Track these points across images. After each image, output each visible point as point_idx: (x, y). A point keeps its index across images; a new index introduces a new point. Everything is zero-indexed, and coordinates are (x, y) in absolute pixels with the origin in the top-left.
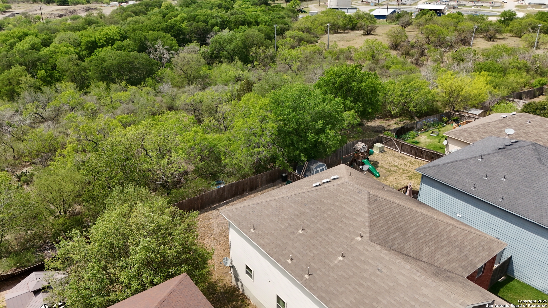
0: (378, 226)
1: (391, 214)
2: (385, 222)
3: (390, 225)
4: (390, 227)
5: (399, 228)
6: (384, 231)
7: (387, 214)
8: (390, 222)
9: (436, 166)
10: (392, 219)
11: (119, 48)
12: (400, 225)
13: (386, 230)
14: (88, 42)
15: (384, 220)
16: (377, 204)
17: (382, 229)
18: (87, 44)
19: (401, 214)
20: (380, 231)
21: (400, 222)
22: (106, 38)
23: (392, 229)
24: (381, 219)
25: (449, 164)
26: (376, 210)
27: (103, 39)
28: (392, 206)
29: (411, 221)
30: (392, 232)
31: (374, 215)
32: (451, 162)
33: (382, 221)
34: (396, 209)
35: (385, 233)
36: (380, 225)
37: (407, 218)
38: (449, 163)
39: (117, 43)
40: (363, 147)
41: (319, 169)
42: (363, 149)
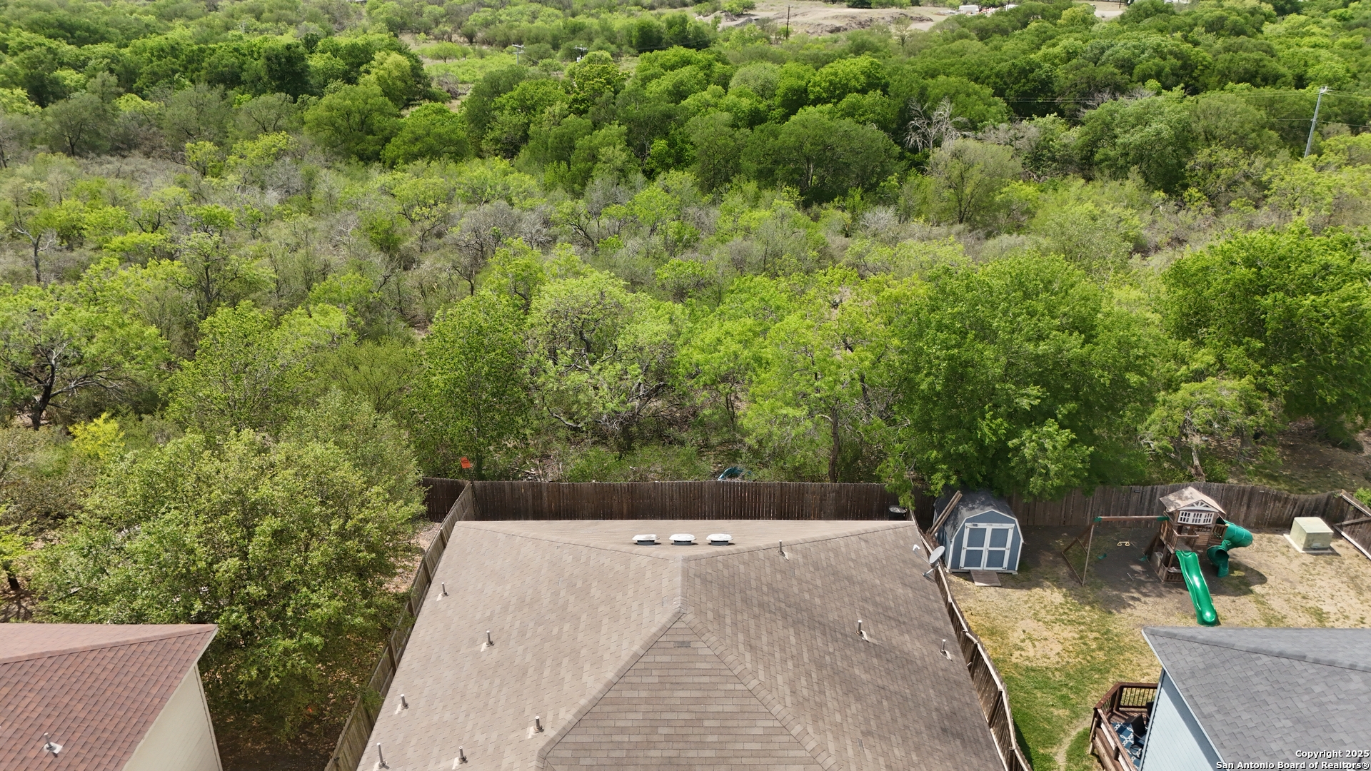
0: (611, 723)
1: (691, 707)
2: (647, 723)
3: (655, 738)
4: (650, 745)
5: (683, 762)
6: (619, 746)
7: (678, 702)
8: (663, 730)
9: (1215, 644)
10: (682, 723)
11: (850, 112)
12: (692, 754)
13: (626, 746)
14: (790, 89)
15: (651, 716)
16: (675, 659)
17: (616, 738)
18: (786, 94)
19: (730, 723)
20: (604, 739)
21: (702, 745)
22: (831, 82)
23: (653, 753)
24: (643, 708)
25: (1265, 659)
26: (655, 673)
27: (823, 84)
28: (720, 687)
29: (744, 761)
30: (641, 761)
31: (633, 686)
32: (1280, 655)
33: (640, 716)
34: (729, 701)
35: (617, 754)
36: (620, 724)
37: (739, 746)
38: (1268, 653)
39: (852, 98)
40: (1196, 507)
41: (989, 528)
42: (1192, 514)
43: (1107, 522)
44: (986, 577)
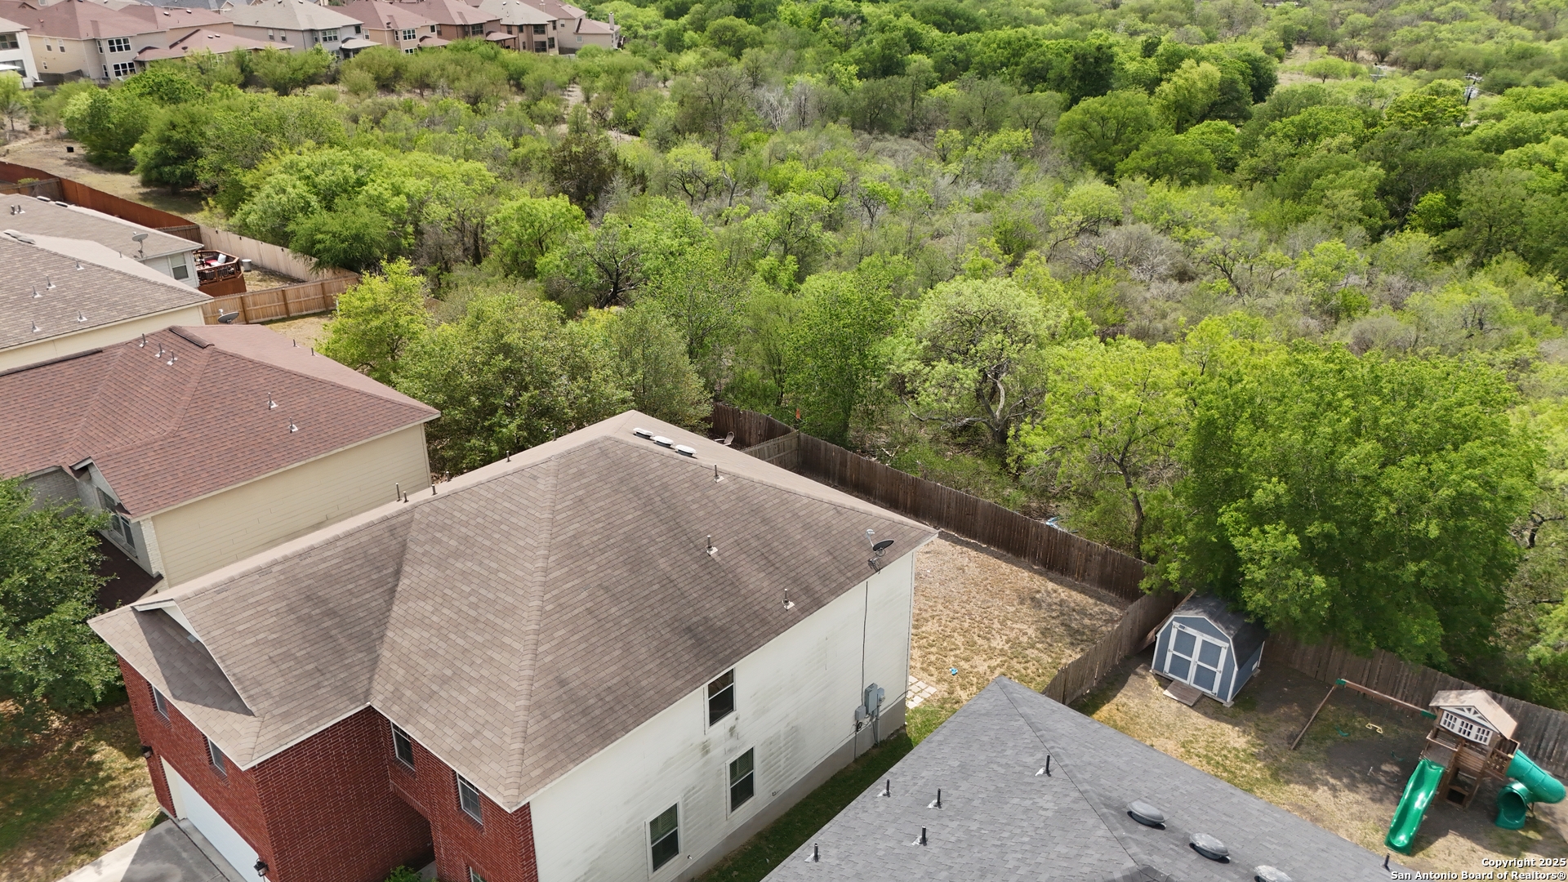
0: (460, 504)
1: (504, 514)
2: (476, 512)
3: (472, 522)
5: (472, 541)
8: (480, 520)
12: (480, 539)
17: (456, 513)
20: (450, 511)
21: (489, 537)
23: (464, 530)
40: (1466, 714)
41: (1200, 638)
42: (1459, 721)
43: (1349, 690)
44: (1183, 693)
